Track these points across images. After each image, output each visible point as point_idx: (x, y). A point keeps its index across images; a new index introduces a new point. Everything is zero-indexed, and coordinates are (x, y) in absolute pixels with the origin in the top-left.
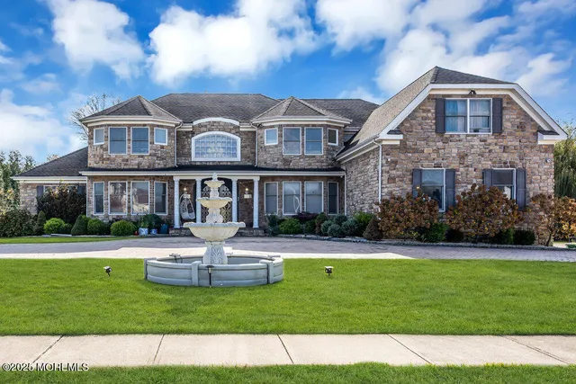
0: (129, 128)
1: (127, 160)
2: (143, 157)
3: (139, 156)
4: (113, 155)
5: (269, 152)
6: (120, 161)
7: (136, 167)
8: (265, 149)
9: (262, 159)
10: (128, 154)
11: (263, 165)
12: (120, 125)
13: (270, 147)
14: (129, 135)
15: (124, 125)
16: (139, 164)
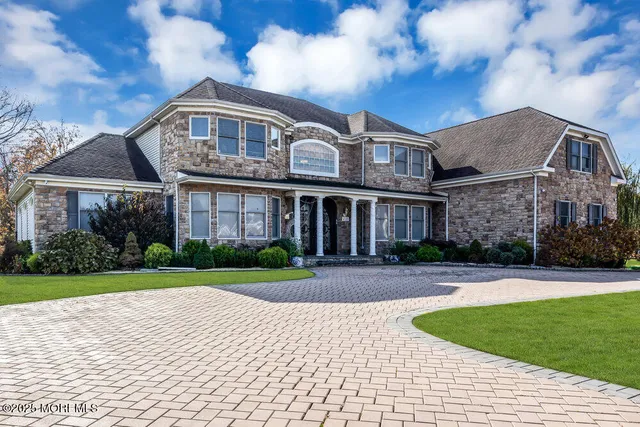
0: (242, 122)
1: (240, 166)
2: (259, 162)
3: (255, 162)
4: (223, 157)
5: (379, 171)
6: (231, 165)
7: (251, 175)
8: (375, 167)
9: (371, 177)
10: (242, 158)
11: (371, 184)
12: (232, 116)
13: (380, 165)
14: (243, 131)
15: (237, 117)
16: (254, 172)
